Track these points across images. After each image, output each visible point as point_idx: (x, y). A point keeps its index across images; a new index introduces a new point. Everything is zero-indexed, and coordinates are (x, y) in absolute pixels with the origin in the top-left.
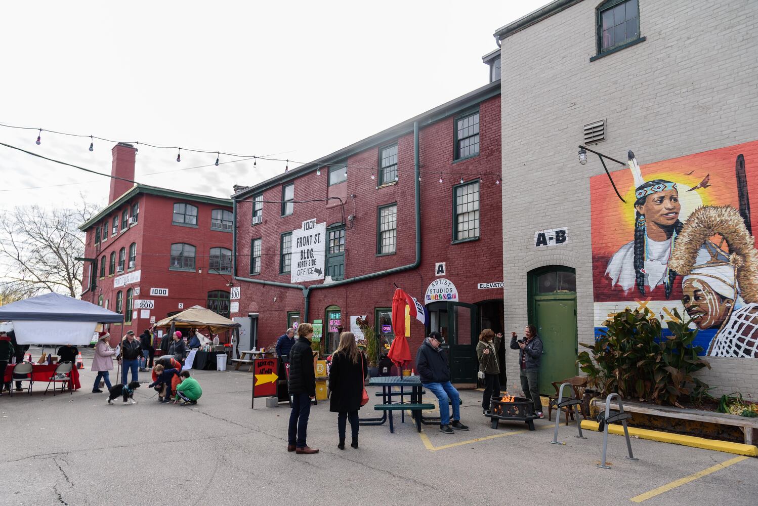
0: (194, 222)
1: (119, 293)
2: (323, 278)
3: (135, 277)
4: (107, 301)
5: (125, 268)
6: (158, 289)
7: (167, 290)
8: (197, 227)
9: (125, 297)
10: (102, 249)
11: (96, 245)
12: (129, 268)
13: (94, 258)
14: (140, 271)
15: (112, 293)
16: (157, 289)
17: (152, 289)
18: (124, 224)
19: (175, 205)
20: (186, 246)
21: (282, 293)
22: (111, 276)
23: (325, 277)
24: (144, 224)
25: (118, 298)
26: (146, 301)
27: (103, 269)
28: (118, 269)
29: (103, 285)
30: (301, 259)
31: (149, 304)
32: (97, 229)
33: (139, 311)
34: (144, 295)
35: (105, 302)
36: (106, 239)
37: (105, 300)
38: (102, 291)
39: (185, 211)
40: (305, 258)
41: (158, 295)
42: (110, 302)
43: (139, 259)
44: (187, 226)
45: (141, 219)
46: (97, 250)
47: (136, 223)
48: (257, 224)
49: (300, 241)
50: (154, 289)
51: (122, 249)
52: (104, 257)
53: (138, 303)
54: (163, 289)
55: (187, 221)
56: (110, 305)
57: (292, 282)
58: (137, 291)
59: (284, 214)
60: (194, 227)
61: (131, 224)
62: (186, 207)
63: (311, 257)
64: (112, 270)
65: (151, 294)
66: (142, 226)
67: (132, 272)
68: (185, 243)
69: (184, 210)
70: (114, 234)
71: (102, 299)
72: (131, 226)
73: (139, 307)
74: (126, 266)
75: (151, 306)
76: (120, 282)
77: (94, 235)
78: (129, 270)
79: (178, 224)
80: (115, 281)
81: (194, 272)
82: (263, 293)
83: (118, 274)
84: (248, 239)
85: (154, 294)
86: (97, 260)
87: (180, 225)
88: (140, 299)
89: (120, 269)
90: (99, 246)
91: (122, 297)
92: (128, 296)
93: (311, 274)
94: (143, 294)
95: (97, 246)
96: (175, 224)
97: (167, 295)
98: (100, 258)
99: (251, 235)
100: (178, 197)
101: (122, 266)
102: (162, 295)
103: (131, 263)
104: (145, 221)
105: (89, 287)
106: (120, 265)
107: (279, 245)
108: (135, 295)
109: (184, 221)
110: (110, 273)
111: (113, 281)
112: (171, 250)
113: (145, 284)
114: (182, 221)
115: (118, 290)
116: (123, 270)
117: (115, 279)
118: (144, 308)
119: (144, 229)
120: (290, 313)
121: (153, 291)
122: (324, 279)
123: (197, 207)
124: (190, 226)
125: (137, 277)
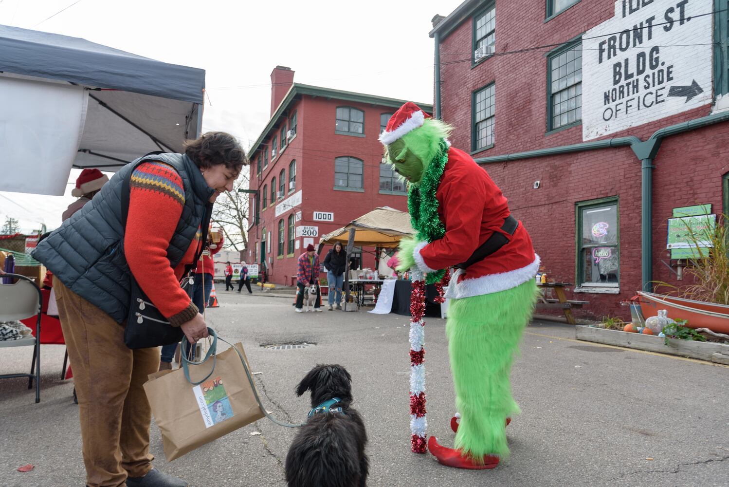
0: (360, 130)
1: (280, 222)
2: (710, 101)
3: (296, 199)
4: (269, 233)
5: (285, 192)
6: (322, 213)
7: (332, 214)
8: (364, 136)
9: (287, 225)
10: (264, 177)
11: (257, 176)
12: (289, 190)
13: (257, 189)
14: (301, 191)
15: (274, 224)
16: (320, 213)
17: (315, 213)
18: (283, 141)
19: (338, 109)
20: (352, 160)
21: (555, 168)
22: (272, 205)
23: (714, 99)
24: (304, 134)
25: (279, 228)
26: (308, 227)
27: (265, 199)
28: (278, 194)
29: (265, 217)
30: (616, 82)
31: (312, 230)
32: (258, 159)
33: (302, 239)
34: (307, 220)
35: (268, 235)
36: (267, 166)
37: (268, 233)
38: (265, 223)
39: (350, 116)
40: (628, 76)
41: (322, 220)
42: (272, 234)
43: (299, 178)
44: (353, 135)
45: (300, 129)
46: (259, 180)
47: (295, 136)
48: (484, 60)
49: (609, 46)
50: (318, 213)
51: (283, 170)
52: (266, 185)
53: (299, 231)
54: (327, 213)
55: (352, 130)
56: (272, 236)
57: (584, 140)
58: (298, 216)
59: (551, 13)
60: (360, 136)
61: (289, 139)
62: (350, 111)
63: (652, 67)
64: (273, 199)
65: (315, 219)
66: (301, 137)
67: (292, 194)
68: (351, 157)
69: (348, 116)
70: (274, 156)
71: (265, 233)
72: (290, 141)
73: (301, 235)
74: (286, 190)
75: (315, 234)
76: (280, 210)
77: (256, 166)
78: (289, 193)
79: (341, 133)
80: (276, 209)
81: (363, 193)
82: (503, 180)
83: (279, 200)
84: (465, 93)
85: (318, 220)
86: (260, 191)
87: (345, 134)
88: (302, 225)
89: (280, 195)
90: (260, 176)
91: (284, 227)
92: (289, 224)
93: (654, 106)
94: (305, 219)
95: (259, 177)
96: (338, 133)
97: (332, 220)
98: (262, 188)
99: (470, 85)
100: (340, 98)
101: (283, 192)
102: (327, 220)
103: (291, 184)
104: (304, 130)
105: (253, 221)
106: (280, 190)
107: (542, 77)
108: (297, 220)
109: (349, 129)
110: (272, 202)
111: (274, 209)
112: (334, 165)
113: (307, 207)
114: (346, 129)
115: (280, 219)
116: (284, 195)
117: (277, 207)
118: (307, 235)
119: (304, 140)
120: (580, 205)
121: (316, 216)
122: (713, 104)
123: (363, 111)
124: (356, 135)
125: (298, 199)
